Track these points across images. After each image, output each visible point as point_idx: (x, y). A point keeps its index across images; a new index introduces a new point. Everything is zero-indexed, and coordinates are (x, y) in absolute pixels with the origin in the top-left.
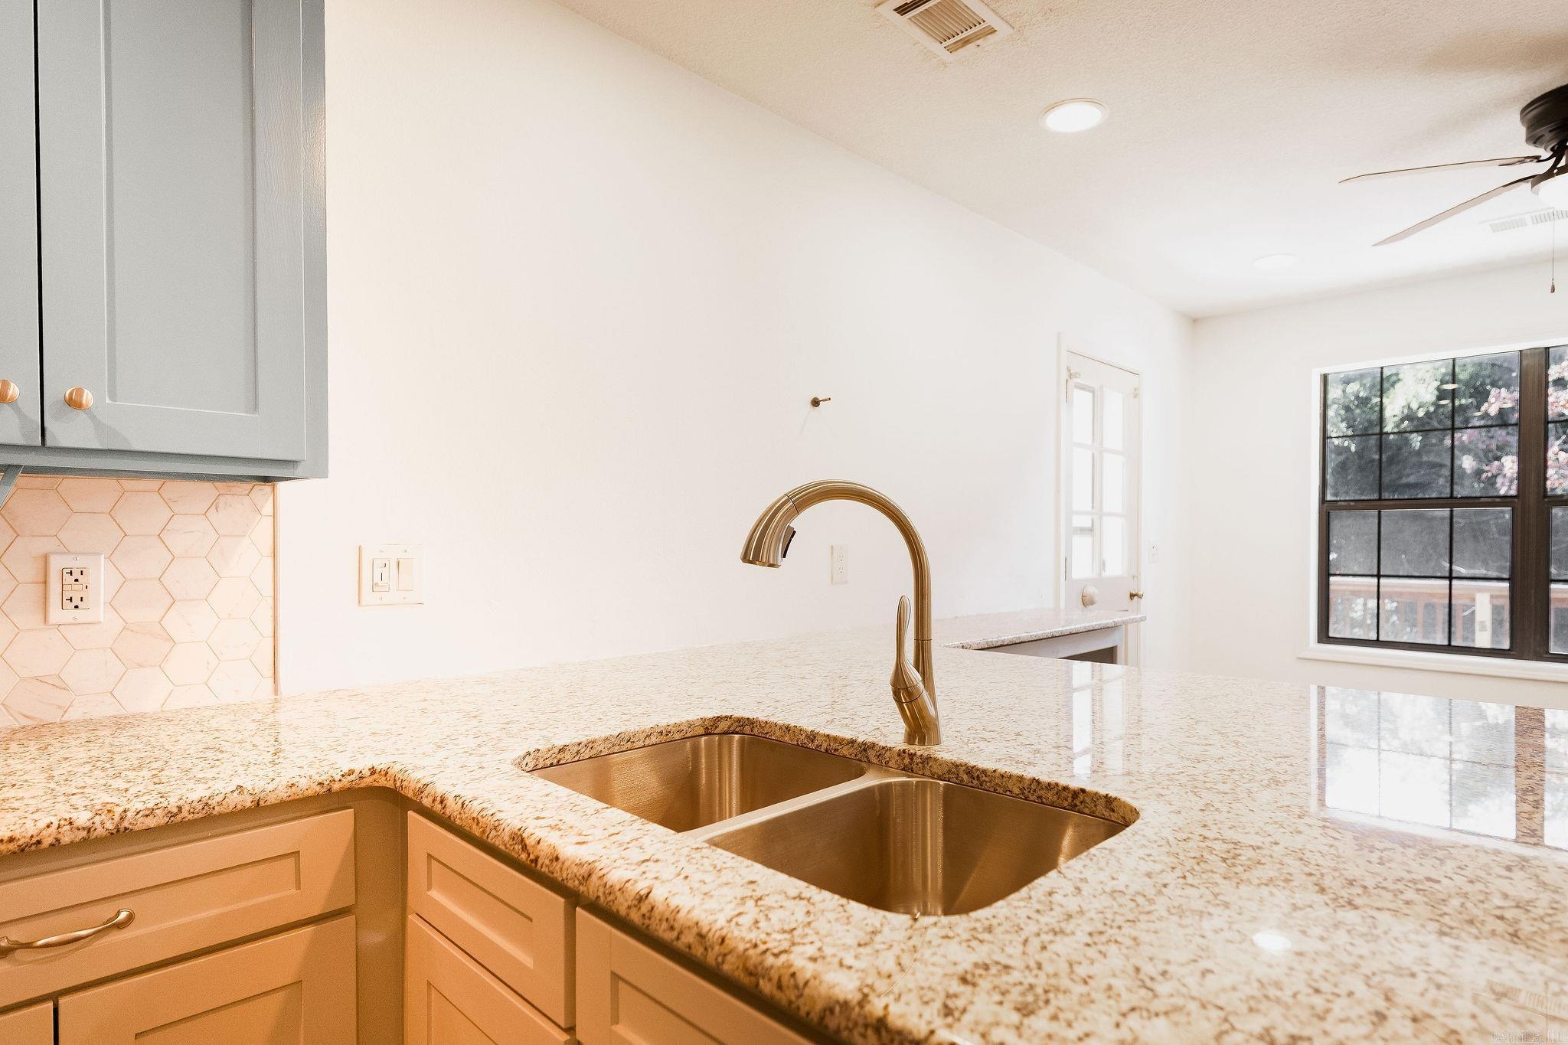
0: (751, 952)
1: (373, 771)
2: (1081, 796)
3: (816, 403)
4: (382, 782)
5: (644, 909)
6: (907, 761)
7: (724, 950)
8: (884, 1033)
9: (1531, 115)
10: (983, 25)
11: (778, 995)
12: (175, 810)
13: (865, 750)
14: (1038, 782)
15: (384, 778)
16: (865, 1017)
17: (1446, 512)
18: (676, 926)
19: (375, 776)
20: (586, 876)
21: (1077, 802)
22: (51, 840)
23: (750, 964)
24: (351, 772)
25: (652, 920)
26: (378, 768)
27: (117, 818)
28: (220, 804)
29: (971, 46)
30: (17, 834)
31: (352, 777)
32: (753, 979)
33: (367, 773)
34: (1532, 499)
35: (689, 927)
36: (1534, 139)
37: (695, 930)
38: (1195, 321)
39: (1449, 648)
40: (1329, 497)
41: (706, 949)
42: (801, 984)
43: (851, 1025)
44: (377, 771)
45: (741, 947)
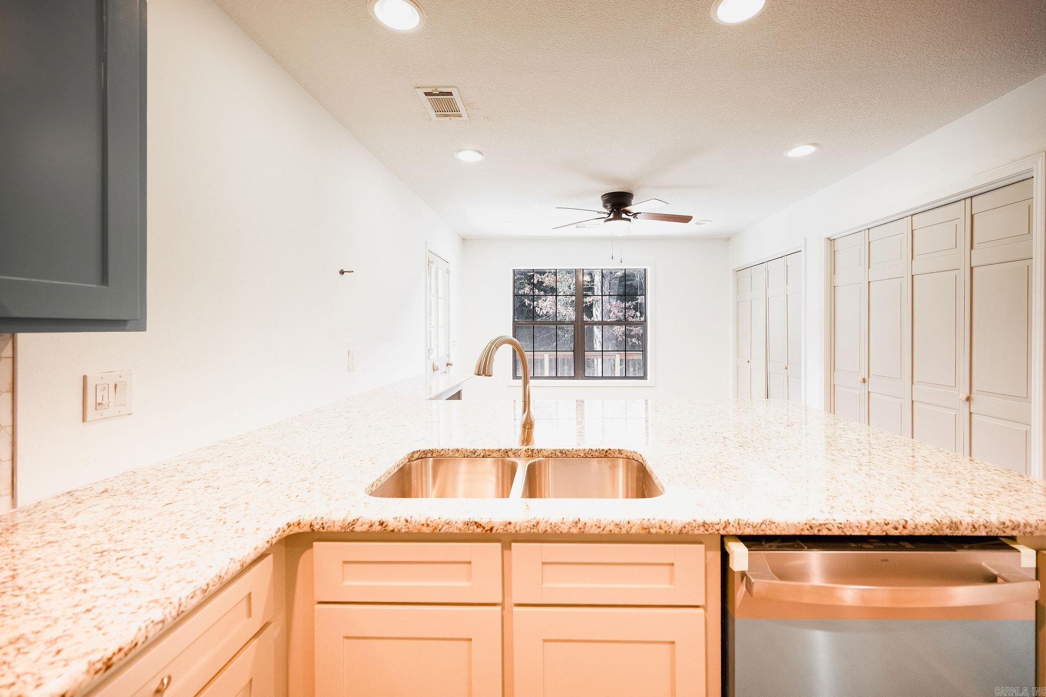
0: (643, 522)
1: (289, 525)
2: (609, 451)
3: (342, 272)
4: (296, 530)
5: (580, 525)
6: (530, 453)
7: (630, 525)
8: (706, 525)
9: (605, 199)
10: (458, 113)
11: (660, 531)
12: (205, 587)
13: (507, 452)
14: (592, 450)
15: (297, 528)
16: (698, 524)
17: (555, 327)
18: (601, 525)
19: (290, 528)
20: (535, 525)
21: (607, 454)
22: (143, 639)
23: (645, 526)
24: (279, 529)
25: (586, 528)
26: (291, 523)
27: (177, 606)
28: (226, 573)
29: (448, 118)
30: (122, 644)
31: (280, 532)
32: (647, 530)
33: (286, 527)
34: (580, 323)
35: (610, 524)
36: (605, 207)
37: (613, 524)
38: (464, 240)
39: (556, 377)
40: (516, 320)
41: (621, 528)
42: (670, 524)
43: (693, 529)
44: (292, 525)
45: (639, 522)
